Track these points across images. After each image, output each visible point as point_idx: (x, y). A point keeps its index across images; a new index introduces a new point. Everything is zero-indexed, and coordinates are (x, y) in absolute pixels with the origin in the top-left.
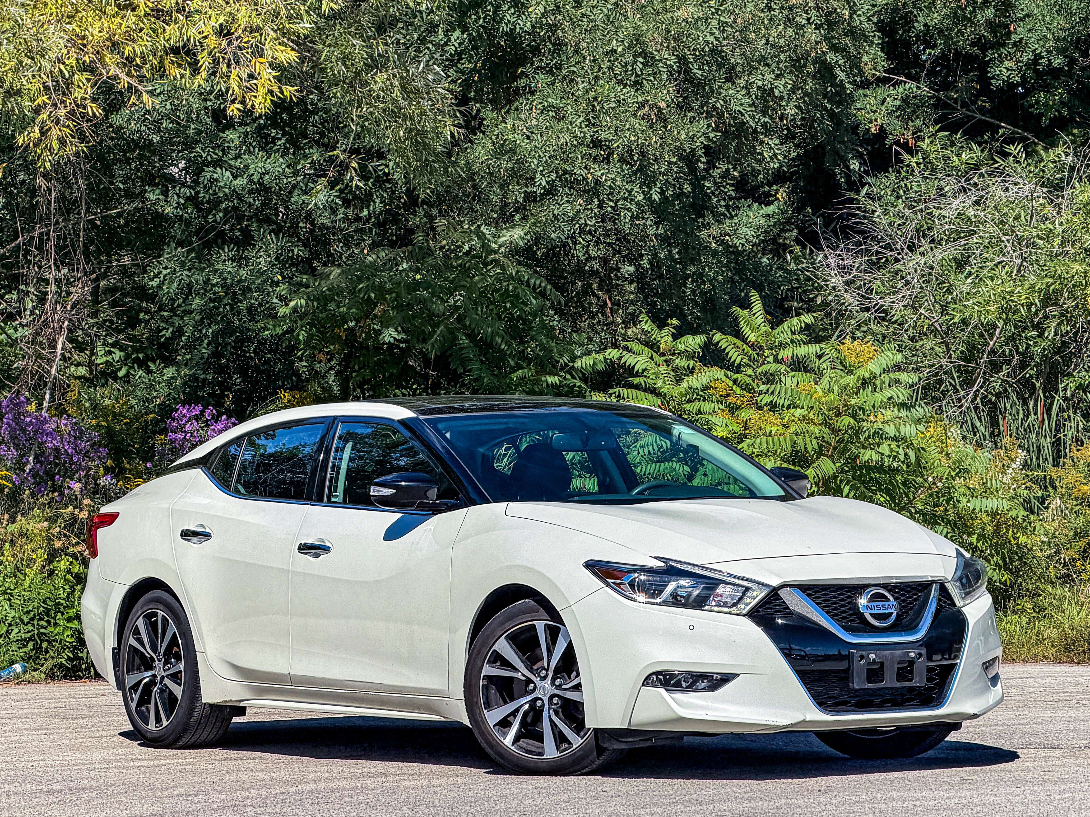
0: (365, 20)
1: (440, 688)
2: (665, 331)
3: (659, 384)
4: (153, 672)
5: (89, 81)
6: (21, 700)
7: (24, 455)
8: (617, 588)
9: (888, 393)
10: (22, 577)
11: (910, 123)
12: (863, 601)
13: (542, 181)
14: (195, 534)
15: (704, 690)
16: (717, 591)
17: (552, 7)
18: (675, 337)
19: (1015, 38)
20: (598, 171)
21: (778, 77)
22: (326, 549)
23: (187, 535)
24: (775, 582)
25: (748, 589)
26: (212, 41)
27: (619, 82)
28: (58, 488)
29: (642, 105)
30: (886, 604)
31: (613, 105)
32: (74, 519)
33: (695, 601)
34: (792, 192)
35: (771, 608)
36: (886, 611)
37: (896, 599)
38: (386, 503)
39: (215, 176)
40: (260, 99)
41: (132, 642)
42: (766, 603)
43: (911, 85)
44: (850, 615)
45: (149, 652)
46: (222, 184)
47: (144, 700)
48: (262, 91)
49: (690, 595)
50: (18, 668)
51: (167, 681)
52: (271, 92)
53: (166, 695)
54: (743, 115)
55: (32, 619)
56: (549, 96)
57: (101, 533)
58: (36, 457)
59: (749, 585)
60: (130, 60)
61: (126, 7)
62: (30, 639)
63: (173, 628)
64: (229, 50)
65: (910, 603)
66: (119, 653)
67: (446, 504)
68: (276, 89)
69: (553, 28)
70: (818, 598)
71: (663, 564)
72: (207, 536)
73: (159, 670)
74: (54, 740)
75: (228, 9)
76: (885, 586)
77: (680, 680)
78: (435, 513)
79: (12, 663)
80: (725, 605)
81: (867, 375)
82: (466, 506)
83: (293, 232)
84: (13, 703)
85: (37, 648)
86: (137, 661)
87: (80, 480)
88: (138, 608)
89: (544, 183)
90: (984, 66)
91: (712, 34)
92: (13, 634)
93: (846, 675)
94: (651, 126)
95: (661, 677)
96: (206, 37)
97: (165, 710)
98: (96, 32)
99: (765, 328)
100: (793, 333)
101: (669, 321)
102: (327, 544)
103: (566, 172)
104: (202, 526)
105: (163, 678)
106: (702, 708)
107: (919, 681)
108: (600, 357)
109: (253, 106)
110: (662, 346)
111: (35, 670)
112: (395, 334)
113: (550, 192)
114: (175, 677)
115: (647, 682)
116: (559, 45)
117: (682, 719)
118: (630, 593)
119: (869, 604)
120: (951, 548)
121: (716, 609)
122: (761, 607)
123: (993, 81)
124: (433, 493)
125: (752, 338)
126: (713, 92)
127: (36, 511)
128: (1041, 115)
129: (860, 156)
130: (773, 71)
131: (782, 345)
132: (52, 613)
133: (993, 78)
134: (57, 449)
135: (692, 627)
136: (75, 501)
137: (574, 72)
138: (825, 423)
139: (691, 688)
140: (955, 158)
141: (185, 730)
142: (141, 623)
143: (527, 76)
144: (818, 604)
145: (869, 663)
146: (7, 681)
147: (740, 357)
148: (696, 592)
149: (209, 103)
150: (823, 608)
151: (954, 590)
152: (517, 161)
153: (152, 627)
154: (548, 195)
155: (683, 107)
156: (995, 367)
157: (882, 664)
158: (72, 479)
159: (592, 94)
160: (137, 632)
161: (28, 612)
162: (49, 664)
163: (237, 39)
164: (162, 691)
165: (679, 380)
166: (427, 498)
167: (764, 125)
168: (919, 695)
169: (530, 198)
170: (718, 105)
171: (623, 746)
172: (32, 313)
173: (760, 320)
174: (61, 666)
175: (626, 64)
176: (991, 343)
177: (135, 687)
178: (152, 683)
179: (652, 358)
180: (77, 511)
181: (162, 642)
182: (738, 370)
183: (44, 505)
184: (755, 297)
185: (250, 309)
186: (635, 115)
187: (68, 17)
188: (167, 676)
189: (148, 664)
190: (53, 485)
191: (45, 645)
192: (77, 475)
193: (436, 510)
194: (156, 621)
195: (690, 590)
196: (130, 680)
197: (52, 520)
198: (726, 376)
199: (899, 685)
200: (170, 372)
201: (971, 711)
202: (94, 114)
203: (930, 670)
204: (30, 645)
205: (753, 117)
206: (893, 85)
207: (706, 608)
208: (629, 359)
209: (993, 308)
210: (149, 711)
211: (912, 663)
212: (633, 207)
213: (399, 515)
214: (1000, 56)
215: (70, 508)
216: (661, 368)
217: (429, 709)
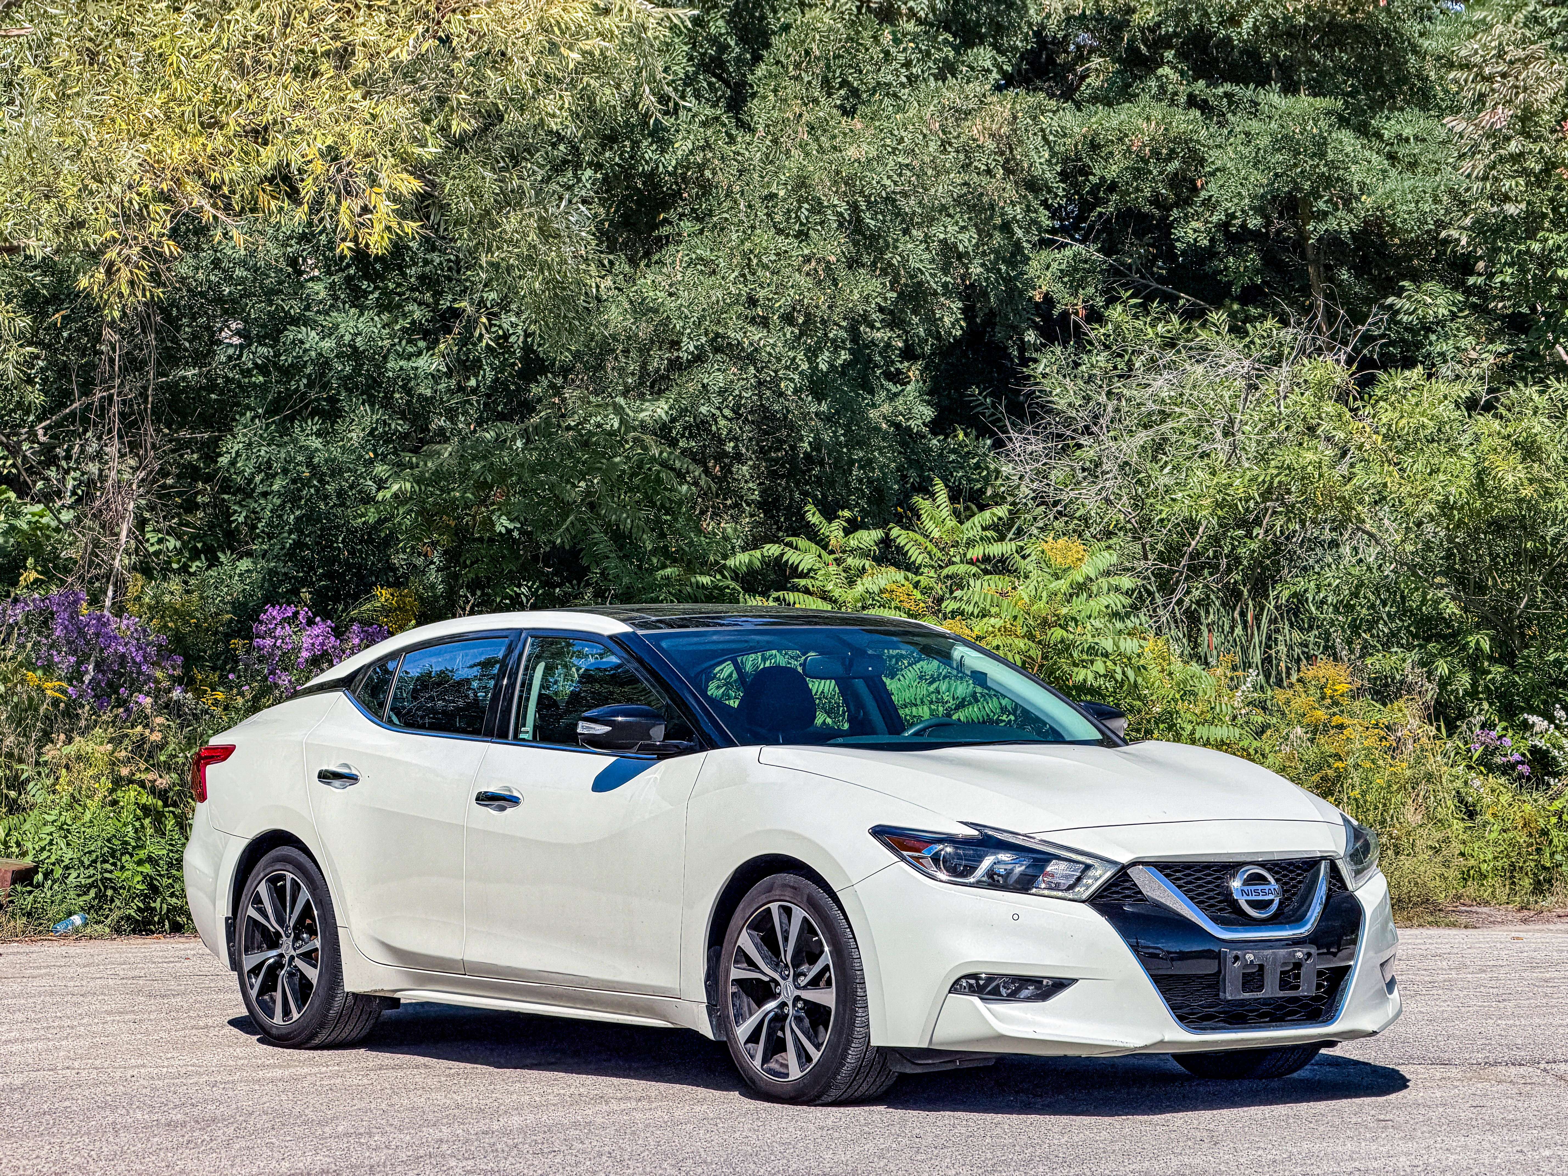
0: (497, 149)
1: (669, 985)
2: (835, 524)
3: (830, 587)
4: (279, 951)
5: (167, 212)
6: (88, 965)
7: (82, 663)
8: (916, 864)
9: (1104, 600)
10: (80, 809)
11: (1081, 291)
12: (1236, 884)
13: (689, 346)
14: (337, 776)
15: (1028, 999)
16: (1049, 869)
17: (702, 142)
18: (847, 532)
19: (1204, 194)
20: (756, 334)
21: (963, 229)
22: (514, 801)
23: (326, 776)
24: (1124, 858)
25: (1088, 867)
26: (319, 166)
27: (780, 232)
28: (122, 703)
29: (807, 260)
30: (1267, 887)
31: (773, 258)
32: (143, 739)
33: (1018, 881)
34: (926, 368)
35: (1117, 893)
36: (1266, 898)
37: (1277, 880)
38: (596, 743)
39: (300, 336)
40: (376, 237)
41: (252, 912)
42: (1111, 885)
43: (1078, 247)
44: (1220, 902)
45: (273, 925)
46: (307, 346)
47: (269, 986)
48: (378, 228)
49: (1009, 873)
50: (77, 920)
51: (298, 962)
52: (388, 228)
53: (296, 979)
54: (922, 273)
55: (95, 861)
56: (697, 247)
57: (212, 771)
58: (97, 666)
59: (1089, 861)
60: (216, 188)
61: (211, 126)
62: (92, 885)
63: (305, 895)
64: (339, 177)
65: (1294, 886)
66: (234, 925)
67: (677, 746)
68: (395, 225)
69: (701, 168)
70: (1179, 879)
71: (976, 833)
72: (353, 779)
73: (287, 947)
74: (147, 1033)
75: (338, 129)
76: (1262, 865)
77: (998, 986)
78: (662, 757)
79: (70, 914)
80: (1057, 887)
81: (1081, 580)
82: (702, 749)
83: (387, 403)
84: (80, 970)
85: (101, 896)
86: (258, 936)
87: (148, 694)
88: (261, 868)
89: (692, 348)
90: (1166, 227)
91: (889, 177)
92: (71, 878)
93: (1215, 981)
94: (819, 282)
95: (972, 982)
96: (310, 162)
97: (296, 1000)
98: (175, 155)
99: (951, 523)
100: (984, 529)
101: (840, 513)
102: (516, 794)
103: (717, 335)
104: (346, 766)
105: (292, 958)
106: (1029, 1023)
107: (1307, 989)
108: (758, 553)
109: (367, 245)
110: (833, 542)
111: (98, 922)
112: (506, 523)
113: (699, 358)
114: (309, 957)
115: (955, 988)
116: (706, 188)
117: (1001, 1038)
118: (932, 870)
119: (1246, 888)
120: (1334, 814)
121: (1046, 892)
122: (1105, 890)
123: (1178, 244)
124: (658, 733)
125: (936, 534)
126: (888, 246)
127: (98, 731)
128: (1230, 284)
129: (1036, 327)
130: (957, 223)
131: (970, 543)
132: (118, 854)
133: (1178, 240)
134: (123, 656)
135: (1016, 917)
136: (145, 720)
137: (726, 219)
138: (1030, 636)
139: (1013, 996)
140: (1150, 330)
141: (322, 1025)
142: (263, 889)
143: (671, 223)
144: (1179, 887)
145: (1246, 966)
146: (65, 936)
147: (921, 557)
148: (1019, 869)
149: (289, 249)
150: (1186, 892)
151: (1346, 870)
152: (661, 323)
153: (278, 893)
154: (696, 361)
155: (853, 263)
156: (1195, 570)
157: (1261, 967)
158: (140, 692)
159: (747, 245)
160: (258, 900)
161: (90, 852)
162: (116, 915)
163: (349, 164)
164: (291, 975)
165: (851, 583)
166: (650, 738)
167: (945, 285)
168: (1305, 1006)
169: (675, 365)
170: (895, 262)
171: (919, 1070)
172: (74, 493)
173: (945, 513)
174: (129, 918)
175: (789, 211)
176: (1193, 543)
177: (256, 970)
178: (278, 965)
179: (820, 556)
180: (147, 731)
181: (291, 912)
182: (917, 571)
183: (108, 723)
184: (939, 487)
185: (340, 493)
186: (799, 270)
187: (142, 135)
188: (298, 956)
189: (273, 941)
190: (117, 699)
191: (109, 893)
192: (146, 688)
193: (663, 754)
194: (284, 886)
195: (1009, 867)
196: (249, 962)
197: (117, 741)
198: (907, 579)
199: (1281, 994)
200: (245, 564)
201: (1370, 1028)
202: (171, 252)
203: (1320, 973)
204: (92, 893)
205: (933, 276)
206: (1058, 248)
207: (1034, 891)
208: (792, 557)
209: (1207, 502)
210: (274, 1002)
211: (1298, 965)
212: (796, 377)
213: (612, 759)
214: (1186, 215)
215: (139, 728)
216: (831, 568)
217: (650, 1011)
